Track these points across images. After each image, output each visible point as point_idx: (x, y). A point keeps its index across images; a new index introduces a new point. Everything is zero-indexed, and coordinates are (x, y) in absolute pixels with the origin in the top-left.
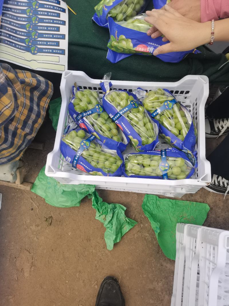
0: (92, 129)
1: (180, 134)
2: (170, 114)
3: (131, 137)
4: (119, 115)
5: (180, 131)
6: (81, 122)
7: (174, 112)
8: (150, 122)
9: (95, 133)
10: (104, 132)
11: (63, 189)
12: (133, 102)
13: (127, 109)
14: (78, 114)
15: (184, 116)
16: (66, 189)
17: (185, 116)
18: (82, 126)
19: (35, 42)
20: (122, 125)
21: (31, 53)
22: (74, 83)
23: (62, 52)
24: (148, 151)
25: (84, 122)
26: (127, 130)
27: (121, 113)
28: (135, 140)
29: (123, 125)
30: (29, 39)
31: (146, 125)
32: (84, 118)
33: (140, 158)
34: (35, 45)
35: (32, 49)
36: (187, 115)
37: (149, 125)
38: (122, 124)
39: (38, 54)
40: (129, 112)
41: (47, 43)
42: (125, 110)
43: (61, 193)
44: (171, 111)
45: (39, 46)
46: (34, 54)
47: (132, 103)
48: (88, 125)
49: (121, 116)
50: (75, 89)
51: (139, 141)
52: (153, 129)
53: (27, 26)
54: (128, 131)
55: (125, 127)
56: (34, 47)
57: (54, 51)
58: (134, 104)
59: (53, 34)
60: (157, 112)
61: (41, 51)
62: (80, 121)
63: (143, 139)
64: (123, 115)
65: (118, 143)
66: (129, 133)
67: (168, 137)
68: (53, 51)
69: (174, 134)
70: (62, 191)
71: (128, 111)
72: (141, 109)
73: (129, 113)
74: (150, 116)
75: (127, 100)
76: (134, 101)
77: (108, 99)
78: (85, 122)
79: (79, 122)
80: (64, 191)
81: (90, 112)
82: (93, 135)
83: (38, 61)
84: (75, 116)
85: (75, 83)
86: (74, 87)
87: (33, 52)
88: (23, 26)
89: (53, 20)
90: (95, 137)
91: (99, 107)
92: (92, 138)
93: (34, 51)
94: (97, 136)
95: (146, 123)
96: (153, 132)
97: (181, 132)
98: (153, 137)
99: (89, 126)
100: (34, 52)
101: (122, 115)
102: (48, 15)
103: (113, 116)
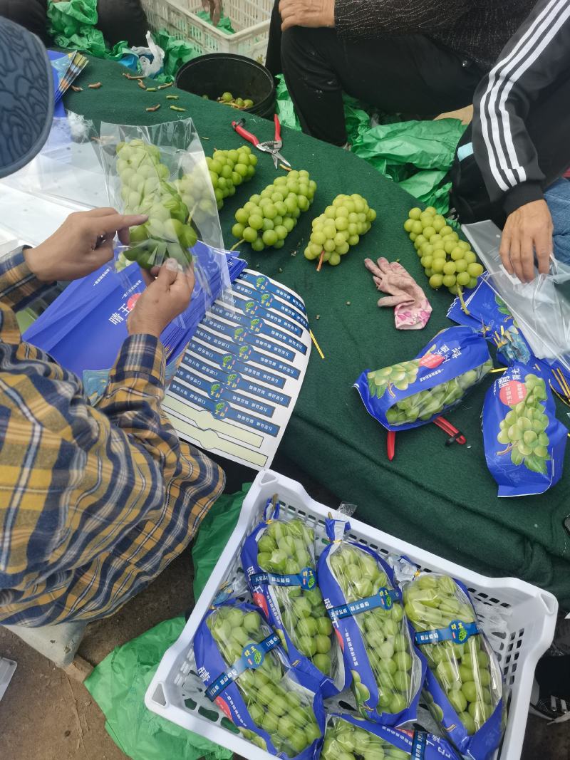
0: (278, 618)
1: (467, 710)
2: (457, 653)
3: (356, 675)
4: (345, 611)
5: (469, 703)
6: (259, 590)
7: (467, 652)
8: (408, 651)
9: (281, 632)
10: (300, 636)
11: (160, 725)
12: (384, 593)
13: (367, 604)
14: (260, 573)
15: (485, 667)
16: (166, 729)
17: (489, 668)
18: (259, 601)
19: (228, 395)
20: (345, 638)
21: (214, 415)
22: (274, 494)
23: (274, 430)
24: (384, 728)
25: (266, 594)
26: (353, 654)
27: (352, 609)
28: (365, 688)
29: (349, 639)
30: (219, 385)
31: (398, 657)
32: (270, 588)
33: (362, 738)
34: (226, 400)
35: (219, 406)
36: (493, 667)
37: (403, 659)
38: (347, 635)
39: (227, 420)
40: (368, 613)
41: (250, 404)
42: (362, 605)
43: (153, 733)
44: (461, 648)
45: (233, 405)
46: (217, 417)
47: (381, 593)
48: (272, 605)
49: (349, 615)
50: (271, 505)
51: (372, 695)
52: (409, 672)
53: (226, 359)
54: (355, 659)
55: (350, 644)
56: (224, 403)
57: (258, 424)
58: (385, 598)
59: (268, 390)
60: (431, 637)
61: (233, 415)
62: (259, 587)
63: (382, 693)
64: (354, 617)
65: (325, 678)
66: (356, 664)
67: (438, 707)
68: (255, 424)
69: (454, 706)
70: (157, 730)
71: (368, 610)
72: (396, 611)
73: (368, 617)
74: (411, 637)
75: (373, 582)
76: (388, 591)
77: (333, 565)
78: (268, 597)
79: (256, 589)
80: (160, 730)
81: (288, 580)
82: (275, 634)
83: (221, 435)
84: (251, 570)
85: (276, 495)
86: (270, 501)
87: (217, 413)
88: (217, 358)
89: (279, 362)
90: (279, 643)
91: (309, 573)
92: (272, 642)
93: (221, 411)
94: (284, 641)
95: (398, 649)
96: (409, 683)
97: (470, 705)
98: (405, 692)
99: (274, 609)
100: (220, 413)
101: (351, 615)
102: (271, 351)
103: (332, 607)
